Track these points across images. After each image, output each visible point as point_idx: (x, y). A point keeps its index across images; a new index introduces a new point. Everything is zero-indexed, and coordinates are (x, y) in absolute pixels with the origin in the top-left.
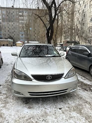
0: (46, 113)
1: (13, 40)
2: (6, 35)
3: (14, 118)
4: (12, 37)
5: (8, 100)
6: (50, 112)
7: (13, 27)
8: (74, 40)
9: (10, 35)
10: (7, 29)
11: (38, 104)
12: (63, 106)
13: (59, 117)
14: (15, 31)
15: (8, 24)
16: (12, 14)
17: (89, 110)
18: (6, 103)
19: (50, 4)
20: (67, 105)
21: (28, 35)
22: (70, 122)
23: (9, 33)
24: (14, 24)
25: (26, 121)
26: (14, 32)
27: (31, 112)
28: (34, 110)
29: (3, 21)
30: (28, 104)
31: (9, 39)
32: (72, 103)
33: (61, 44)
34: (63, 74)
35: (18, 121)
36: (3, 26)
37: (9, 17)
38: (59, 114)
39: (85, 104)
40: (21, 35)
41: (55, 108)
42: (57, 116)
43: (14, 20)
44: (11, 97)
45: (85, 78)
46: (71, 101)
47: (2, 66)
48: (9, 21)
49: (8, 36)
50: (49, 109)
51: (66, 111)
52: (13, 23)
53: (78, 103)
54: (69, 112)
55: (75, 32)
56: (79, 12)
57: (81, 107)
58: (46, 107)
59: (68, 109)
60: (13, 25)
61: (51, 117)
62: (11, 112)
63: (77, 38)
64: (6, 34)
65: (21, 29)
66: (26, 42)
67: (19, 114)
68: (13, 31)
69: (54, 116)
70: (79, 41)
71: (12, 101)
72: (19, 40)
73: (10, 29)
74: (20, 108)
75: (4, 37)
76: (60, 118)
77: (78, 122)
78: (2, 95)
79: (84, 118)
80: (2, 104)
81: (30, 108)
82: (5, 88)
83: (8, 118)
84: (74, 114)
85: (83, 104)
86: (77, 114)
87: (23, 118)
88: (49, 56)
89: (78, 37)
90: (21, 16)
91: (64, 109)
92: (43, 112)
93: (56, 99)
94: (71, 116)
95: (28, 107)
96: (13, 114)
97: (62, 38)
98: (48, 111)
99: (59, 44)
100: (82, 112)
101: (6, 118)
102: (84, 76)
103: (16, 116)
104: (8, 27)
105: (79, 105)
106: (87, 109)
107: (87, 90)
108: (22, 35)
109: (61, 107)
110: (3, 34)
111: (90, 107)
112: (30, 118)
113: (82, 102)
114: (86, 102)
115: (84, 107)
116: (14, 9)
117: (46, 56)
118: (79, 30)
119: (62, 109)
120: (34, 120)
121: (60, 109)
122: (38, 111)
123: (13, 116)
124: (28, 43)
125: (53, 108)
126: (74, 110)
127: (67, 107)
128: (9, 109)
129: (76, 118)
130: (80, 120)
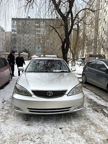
0: (44, 131)
1: (28, 53)
2: (21, 49)
3: (10, 134)
4: (28, 50)
5: (9, 116)
6: (48, 131)
7: (28, 39)
8: (99, 53)
9: (25, 48)
10: (22, 41)
11: (39, 122)
12: (65, 126)
13: (56, 137)
14: (31, 43)
15: (24, 36)
16: (28, 25)
17: (93, 132)
18: (6, 118)
19: (66, 15)
20: (69, 126)
21: (44, 48)
22: (68, 143)
23: (24, 45)
24: (30, 36)
25: (21, 137)
26: (30, 45)
27: (29, 130)
28: (33, 127)
29: (18, 33)
30: (28, 122)
31: (23, 53)
32: (75, 124)
33: (83, 57)
34: (65, 91)
35: (13, 137)
36: (18, 38)
37: (25, 29)
38: (57, 134)
39: (90, 126)
40: (37, 48)
41: (55, 127)
42: (55, 135)
43: (30, 31)
44: (13, 113)
45: (101, 98)
46: (75, 121)
47: (10, 82)
48: (25, 33)
49: (23, 49)
50: (49, 128)
51: (66, 131)
52: (28, 35)
53: (82, 124)
54: (69, 133)
55: (99, 44)
56: (105, 20)
57: (84, 129)
58: (46, 126)
59: (69, 129)
60: (28, 37)
61: (48, 136)
62: (9, 127)
63: (102, 51)
64: (21, 47)
65: (37, 41)
66: (42, 56)
67: (16, 130)
68: (29, 43)
69: (51, 135)
70: (104, 54)
71: (12, 117)
72: (35, 53)
73: (25, 41)
74: (19, 125)
75: (18, 50)
76: (58, 137)
77: (76, 143)
78: (4, 111)
79: (85, 140)
80: (2, 119)
81: (29, 125)
82: (8, 103)
83: (5, 133)
84: (75, 135)
85: (88, 126)
86: (78, 136)
87: (19, 134)
88: (57, 71)
89: (104, 50)
90: (37, 27)
91: (65, 129)
92: (41, 130)
93: (60, 118)
94: (70, 137)
95: (27, 124)
96: (10, 130)
97: (84, 51)
98: (46, 130)
99: (80, 58)
100: (84, 133)
101: (3, 133)
102: (100, 96)
103: (13, 132)
104: (24, 40)
105: (83, 126)
106: (91, 132)
107: (98, 111)
108: (39, 48)
109: (63, 126)
110: (18, 47)
111: (95, 129)
112: (26, 135)
113: (88, 124)
114: (93, 124)
115: (88, 128)
116: (31, 20)
117: (54, 71)
118: (104, 42)
119: (62, 129)
120: (30, 137)
121: (60, 129)
122: (36, 129)
123: (10, 132)
124: (44, 57)
125: (53, 127)
126: (76, 131)
127: (69, 127)
128: (7, 125)
129: (75, 139)
130: (79, 142)
